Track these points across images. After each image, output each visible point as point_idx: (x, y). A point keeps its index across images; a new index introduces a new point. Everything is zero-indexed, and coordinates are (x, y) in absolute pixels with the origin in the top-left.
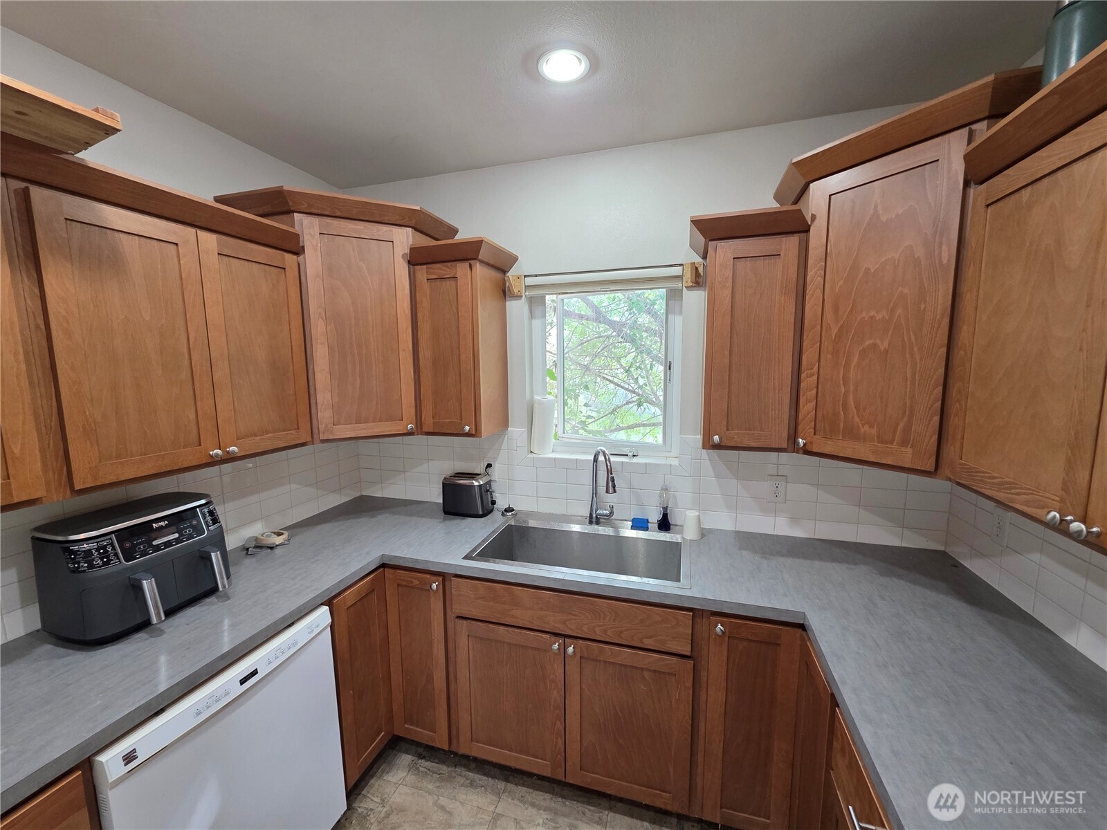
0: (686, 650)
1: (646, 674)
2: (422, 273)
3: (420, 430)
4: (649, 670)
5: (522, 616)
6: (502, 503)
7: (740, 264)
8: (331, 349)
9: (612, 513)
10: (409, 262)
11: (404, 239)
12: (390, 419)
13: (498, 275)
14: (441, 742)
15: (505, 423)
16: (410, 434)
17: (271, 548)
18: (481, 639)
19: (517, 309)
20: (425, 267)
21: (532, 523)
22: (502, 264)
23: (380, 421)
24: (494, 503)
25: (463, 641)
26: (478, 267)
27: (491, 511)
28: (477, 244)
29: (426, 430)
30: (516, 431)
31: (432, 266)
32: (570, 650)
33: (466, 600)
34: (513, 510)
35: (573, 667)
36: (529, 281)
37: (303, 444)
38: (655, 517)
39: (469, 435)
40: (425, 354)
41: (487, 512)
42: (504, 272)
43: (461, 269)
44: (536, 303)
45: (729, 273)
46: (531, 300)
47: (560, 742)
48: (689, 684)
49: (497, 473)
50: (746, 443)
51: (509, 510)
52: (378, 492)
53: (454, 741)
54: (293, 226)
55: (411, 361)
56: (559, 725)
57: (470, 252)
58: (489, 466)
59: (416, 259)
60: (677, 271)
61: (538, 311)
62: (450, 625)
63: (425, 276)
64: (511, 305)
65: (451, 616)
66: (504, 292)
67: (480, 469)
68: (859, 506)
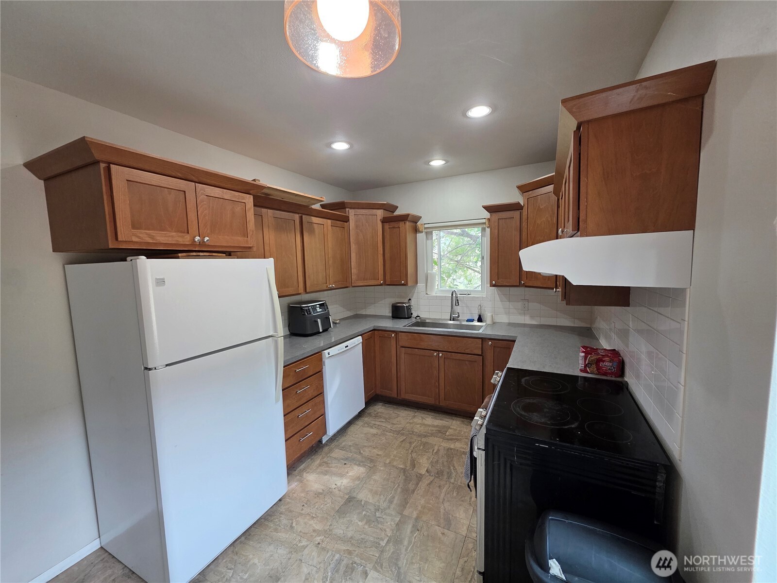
0: (480, 353)
1: (467, 362)
2: (387, 226)
3: (385, 284)
4: (467, 361)
5: (424, 345)
6: (414, 315)
7: (500, 221)
8: (356, 254)
9: (459, 316)
10: (382, 222)
11: (380, 213)
12: (374, 279)
13: (414, 224)
14: (394, 395)
15: (416, 282)
16: (381, 285)
17: (336, 324)
18: (409, 354)
19: (421, 237)
20: (388, 223)
21: (427, 321)
22: (415, 220)
23: (371, 280)
24: (412, 314)
25: (403, 356)
26: (407, 223)
27: (411, 317)
28: (408, 215)
29: (387, 283)
30: (421, 285)
31: (390, 223)
32: (441, 355)
33: (404, 340)
34: (419, 316)
35: (442, 361)
36: (426, 226)
37: (347, 287)
38: (476, 318)
39: (403, 285)
40: (387, 255)
41: (409, 317)
42: (416, 223)
43: (401, 224)
44: (429, 234)
45: (496, 224)
46: (427, 233)
47: (437, 390)
48: (481, 365)
49: (413, 303)
50: (505, 284)
51: (418, 316)
52: (363, 312)
53: (399, 395)
54: (346, 213)
55: (382, 258)
56: (437, 384)
57: (404, 218)
58: (410, 299)
59: (384, 221)
60: (484, 221)
61: (429, 237)
62: (398, 351)
63: (388, 227)
64: (419, 235)
65: (398, 347)
66: (416, 230)
67: (406, 301)
68: (557, 311)
